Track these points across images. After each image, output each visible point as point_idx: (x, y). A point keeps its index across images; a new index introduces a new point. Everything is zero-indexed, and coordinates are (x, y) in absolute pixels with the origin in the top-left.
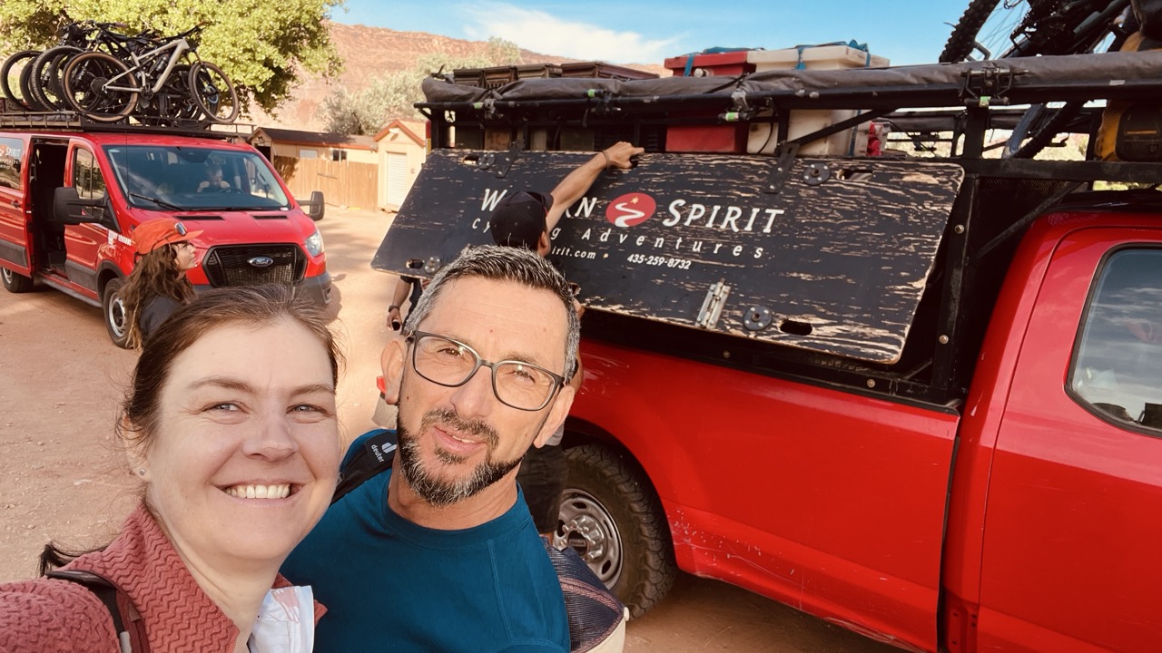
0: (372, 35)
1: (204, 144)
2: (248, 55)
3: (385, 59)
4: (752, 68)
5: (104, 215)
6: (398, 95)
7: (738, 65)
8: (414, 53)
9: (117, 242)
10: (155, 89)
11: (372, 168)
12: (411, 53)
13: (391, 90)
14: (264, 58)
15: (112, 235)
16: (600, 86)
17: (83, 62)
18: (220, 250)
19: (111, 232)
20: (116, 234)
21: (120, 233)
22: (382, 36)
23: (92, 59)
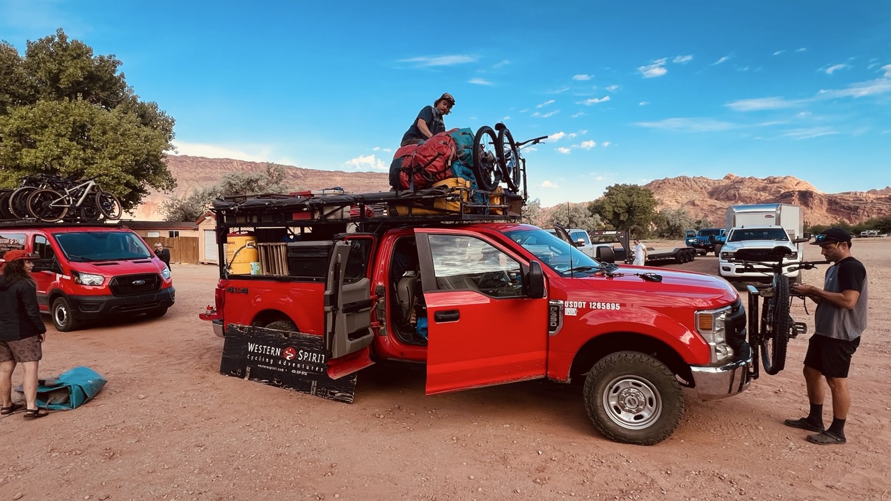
0: (193, 161)
1: (105, 230)
2: (115, 181)
3: (202, 175)
4: (313, 195)
5: (54, 267)
6: (211, 197)
7: (309, 195)
8: (221, 170)
9: (61, 279)
10: (78, 205)
11: (196, 240)
12: (219, 171)
13: (206, 195)
14: (125, 181)
15: (58, 276)
16: (271, 201)
18: (118, 278)
19: (57, 274)
20: (61, 276)
21: (63, 274)
22: (200, 161)
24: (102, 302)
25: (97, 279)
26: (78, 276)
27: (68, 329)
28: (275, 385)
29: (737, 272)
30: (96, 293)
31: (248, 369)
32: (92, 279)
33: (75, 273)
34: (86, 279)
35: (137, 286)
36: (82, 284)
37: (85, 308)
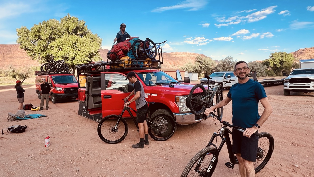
2: (84, 60)
10: (59, 68)
17: (49, 65)
18: (66, 89)
21: (53, 87)
23: (50, 64)
24: (61, 95)
25: (61, 89)
26: (56, 88)
27: (55, 103)
28: (87, 118)
29: (290, 88)
30: (61, 93)
31: (83, 113)
32: (60, 89)
33: (56, 87)
34: (58, 89)
35: (71, 91)
36: (57, 90)
37: (58, 97)
